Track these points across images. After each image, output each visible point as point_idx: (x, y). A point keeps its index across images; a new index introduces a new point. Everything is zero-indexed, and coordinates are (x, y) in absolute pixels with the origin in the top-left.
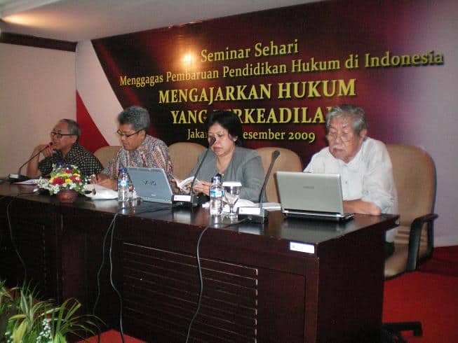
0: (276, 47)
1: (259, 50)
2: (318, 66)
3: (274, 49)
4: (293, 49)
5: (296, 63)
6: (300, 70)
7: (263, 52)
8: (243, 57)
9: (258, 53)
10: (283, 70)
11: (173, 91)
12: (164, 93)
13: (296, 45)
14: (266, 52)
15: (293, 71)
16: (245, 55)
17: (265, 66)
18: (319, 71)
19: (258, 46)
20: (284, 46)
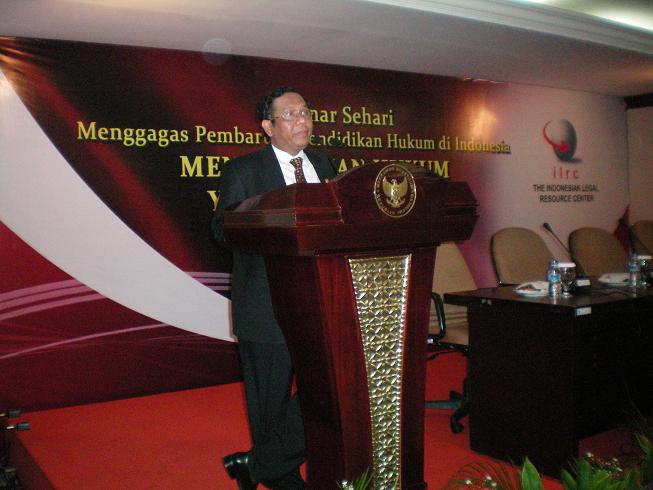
0: (369, 115)
1: (349, 116)
2: (414, 143)
3: (367, 117)
4: (387, 120)
5: (392, 138)
6: (396, 146)
7: (353, 118)
8: (327, 120)
9: (347, 119)
10: (378, 144)
11: (210, 159)
12: (192, 162)
13: (391, 117)
14: (357, 120)
15: (389, 146)
16: (329, 118)
17: (356, 136)
18: (415, 149)
19: (347, 110)
20: (377, 115)
